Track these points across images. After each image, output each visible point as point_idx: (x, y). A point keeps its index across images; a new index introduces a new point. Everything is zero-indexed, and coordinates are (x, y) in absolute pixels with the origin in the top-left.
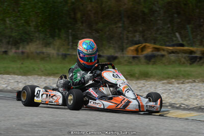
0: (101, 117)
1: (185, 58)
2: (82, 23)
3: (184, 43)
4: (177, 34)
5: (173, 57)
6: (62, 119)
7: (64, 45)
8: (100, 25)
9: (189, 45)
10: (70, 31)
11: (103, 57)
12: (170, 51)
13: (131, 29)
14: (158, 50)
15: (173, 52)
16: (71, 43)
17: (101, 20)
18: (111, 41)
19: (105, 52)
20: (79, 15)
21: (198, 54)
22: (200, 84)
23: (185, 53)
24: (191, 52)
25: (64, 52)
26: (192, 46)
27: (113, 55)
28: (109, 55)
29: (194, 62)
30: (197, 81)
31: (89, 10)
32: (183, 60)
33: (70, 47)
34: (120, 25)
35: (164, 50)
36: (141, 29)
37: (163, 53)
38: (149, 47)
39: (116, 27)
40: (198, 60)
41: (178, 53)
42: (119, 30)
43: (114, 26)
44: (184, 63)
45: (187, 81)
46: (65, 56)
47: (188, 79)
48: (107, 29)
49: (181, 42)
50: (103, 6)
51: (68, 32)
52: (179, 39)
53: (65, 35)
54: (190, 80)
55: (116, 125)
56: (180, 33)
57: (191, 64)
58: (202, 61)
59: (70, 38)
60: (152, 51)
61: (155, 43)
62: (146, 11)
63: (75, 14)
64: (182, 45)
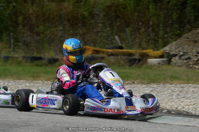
0: (43, 117)
1: (124, 60)
2: (24, 26)
3: (123, 45)
4: (116, 37)
5: (112, 59)
6: (5, 119)
7: (6, 48)
8: (41, 28)
9: (128, 47)
10: (12, 34)
11: (44, 59)
12: (110, 53)
13: (71, 32)
14: (97, 52)
15: (112, 55)
16: (12, 46)
17: (42, 23)
18: (52, 44)
19: (46, 54)
20: (20, 19)
21: (137, 57)
22: (139, 85)
23: (124, 55)
24: (130, 55)
25: (6, 55)
26: (130, 48)
27: (54, 57)
28: (50, 57)
29: (133, 64)
30: (136, 83)
31: (31, 14)
32: (122, 62)
33: (12, 49)
34: (61, 28)
35: (103, 53)
36: (81, 32)
37: (103, 55)
38: (89, 49)
39: (57, 30)
40: (137, 62)
41: (118, 56)
42: (60, 33)
43: (54, 29)
44: (123, 65)
45: (126, 82)
46: (7, 59)
47: (127, 80)
48: (48, 32)
49: (120, 45)
50: (44, 9)
51: (10, 34)
52: (119, 42)
53: (6, 38)
54: (130, 82)
55: (58, 125)
56: (119, 36)
57: (130, 66)
58: (140, 63)
59: (12, 40)
60: (92, 54)
61: (94, 46)
62: (86, 14)
63: (17, 17)
64: (121, 48)
